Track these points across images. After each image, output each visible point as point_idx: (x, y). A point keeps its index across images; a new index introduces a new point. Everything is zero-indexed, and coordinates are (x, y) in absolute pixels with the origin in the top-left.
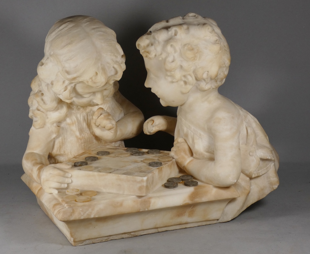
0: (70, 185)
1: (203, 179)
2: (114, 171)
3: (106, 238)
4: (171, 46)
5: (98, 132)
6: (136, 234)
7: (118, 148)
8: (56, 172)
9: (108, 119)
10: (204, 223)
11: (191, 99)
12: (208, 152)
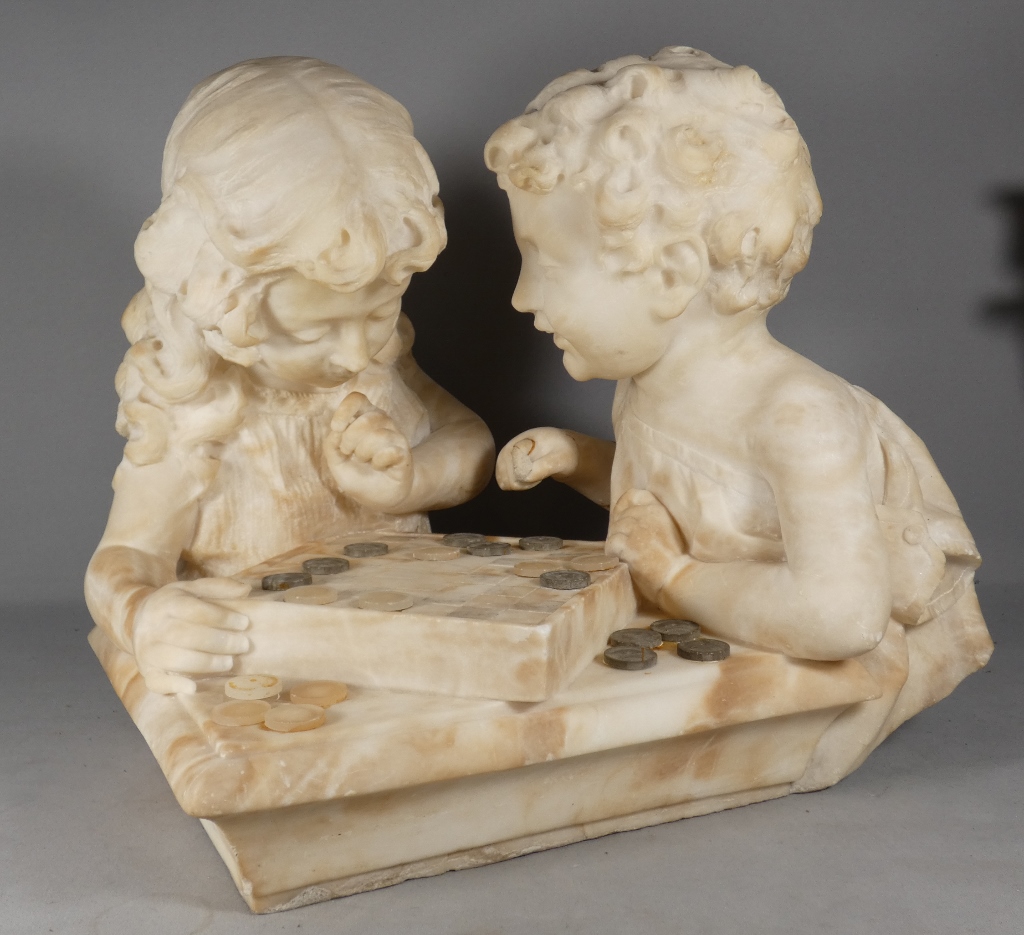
0: (245, 660)
1: (744, 632)
2: (415, 604)
3: (386, 875)
4: (624, 132)
5: (347, 477)
6: (504, 854)
7: (412, 535)
8: (191, 609)
9: (381, 430)
10: (745, 799)
11: (683, 346)
12: (752, 533)
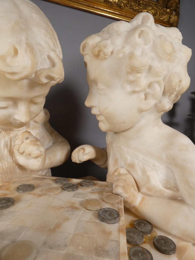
7: (45, 177)
9: (35, 145)
